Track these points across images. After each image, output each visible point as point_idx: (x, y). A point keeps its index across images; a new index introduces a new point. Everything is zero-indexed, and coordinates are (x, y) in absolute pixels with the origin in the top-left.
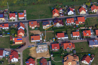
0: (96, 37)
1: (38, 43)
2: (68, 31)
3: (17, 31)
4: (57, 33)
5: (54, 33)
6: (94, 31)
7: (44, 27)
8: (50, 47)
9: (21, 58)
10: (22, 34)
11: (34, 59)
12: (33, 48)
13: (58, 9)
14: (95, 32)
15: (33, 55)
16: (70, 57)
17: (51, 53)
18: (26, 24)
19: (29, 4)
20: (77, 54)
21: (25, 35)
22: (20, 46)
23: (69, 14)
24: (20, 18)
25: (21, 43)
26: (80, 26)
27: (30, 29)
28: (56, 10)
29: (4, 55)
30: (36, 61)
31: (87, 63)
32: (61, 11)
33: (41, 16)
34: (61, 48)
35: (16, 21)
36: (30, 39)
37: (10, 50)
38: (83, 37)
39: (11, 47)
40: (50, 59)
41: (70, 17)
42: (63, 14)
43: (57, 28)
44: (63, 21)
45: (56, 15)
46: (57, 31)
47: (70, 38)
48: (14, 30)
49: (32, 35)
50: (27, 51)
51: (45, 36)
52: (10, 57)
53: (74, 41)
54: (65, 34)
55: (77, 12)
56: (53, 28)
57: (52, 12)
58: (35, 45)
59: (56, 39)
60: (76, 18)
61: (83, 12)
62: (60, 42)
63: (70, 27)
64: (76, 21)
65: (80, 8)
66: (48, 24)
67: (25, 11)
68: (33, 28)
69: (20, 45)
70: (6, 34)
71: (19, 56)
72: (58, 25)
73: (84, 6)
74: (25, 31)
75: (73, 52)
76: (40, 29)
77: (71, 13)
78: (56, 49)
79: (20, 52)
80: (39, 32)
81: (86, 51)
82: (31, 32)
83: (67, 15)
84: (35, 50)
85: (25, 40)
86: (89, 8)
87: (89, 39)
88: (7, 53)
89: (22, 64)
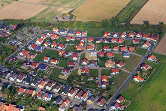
0: (129, 52)
1: (91, 50)
2: (111, 46)
3: (79, 42)
5: (102, 46)
6: (128, 48)
7: (97, 42)
8: (98, 54)
9: (79, 58)
10: (82, 44)
11: (87, 60)
12: (88, 53)
13: (108, 32)
15: (87, 57)
16: (110, 61)
17: (98, 57)
18: (86, 39)
19: (90, 28)
20: (115, 60)
21: (84, 46)
22: (80, 51)
24: (83, 35)
25: (80, 49)
26: (120, 44)
27: (88, 42)
28: (106, 33)
29: (69, 55)
30: (88, 61)
31: (120, 66)
32: (109, 34)
33: (97, 35)
34: (105, 55)
35: (80, 36)
36: (87, 48)
37: (73, 52)
39: (74, 51)
40: (97, 61)
41: (115, 38)
42: (110, 36)
43: (105, 44)
44: (109, 40)
45: (106, 36)
46: (104, 45)
47: (112, 51)
49: (89, 45)
50: (84, 55)
51: (97, 47)
52: (72, 57)
53: (114, 53)
55: (119, 36)
56: (102, 43)
57: (103, 34)
59: (103, 50)
61: (123, 36)
62: (105, 52)
64: (118, 41)
65: (122, 34)
66: (100, 40)
67: (86, 31)
68: (90, 42)
71: (78, 57)
72: (106, 42)
73: (125, 33)
74: (84, 43)
75: (112, 59)
76: (94, 43)
77: (115, 36)
78: (102, 56)
79: (79, 54)
80: (93, 45)
81: (121, 59)
82: (88, 44)
83: (113, 37)
84: (89, 55)
85: (84, 48)
86: (128, 34)
87: (124, 52)
88: (71, 54)
89: (79, 61)
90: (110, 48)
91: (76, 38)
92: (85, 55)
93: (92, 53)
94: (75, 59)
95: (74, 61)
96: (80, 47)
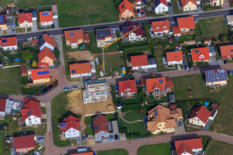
0: (221, 62)
1: (86, 80)
2: (156, 50)
3: (36, 54)
4: (130, 55)
5: (123, 57)
6: (217, 49)
7: (102, 43)
8: (114, 90)
9: (48, 116)
10: (48, 60)
11: (78, 117)
12: (76, 92)
14: (219, 51)
15: (76, 109)
16: (163, 110)
17: (117, 102)
18: (58, 38)
20: (179, 104)
21: (57, 64)
22: (45, 89)
23: (157, 10)
24: (44, 24)
25: (46, 81)
26: (185, 38)
27: (67, 49)
28: (126, 2)
29: (8, 111)
30: (82, 123)
31: (202, 123)
32: (139, 5)
33: (93, 17)
34: (139, 90)
35: (35, 30)
36: (68, 72)
37: (21, 97)
38: (190, 65)
39: (24, 92)
40: (115, 117)
41: (161, 19)
42: (143, 11)
43: (130, 45)
44: (143, 29)
45: (127, 14)
46: (130, 52)
47: (161, 68)
48: (30, 52)
49: (73, 62)
50: (62, 100)
51: (104, 63)
52: (22, 115)
53: (171, 74)
54: (150, 57)
55: (176, 6)
56: (120, 45)
57: (117, 8)
58: (80, 85)
59: (129, 69)
60: (175, 19)
61: (190, 7)
62: (137, 76)
63: (160, 42)
64: (175, 26)
66: (109, 35)
67: (54, 8)
68: (74, 45)
69: (44, 87)
70: (12, 61)
71: (44, 110)
72: (133, 37)
74: (55, 54)
75: (167, 99)
76: (91, 47)
77: (161, 8)
78: (129, 93)
79: (46, 102)
80: (87, 55)
81: (198, 95)
82: (71, 54)
83: (153, 13)
84: (81, 98)
85: (57, 74)
87: (204, 67)
88: (15, 106)
89: (49, 128)
90: (151, 59)
91: (20, 38)
92: (65, 101)
93: (91, 89)
94: (33, 121)
95: (30, 132)
96: (44, 74)
